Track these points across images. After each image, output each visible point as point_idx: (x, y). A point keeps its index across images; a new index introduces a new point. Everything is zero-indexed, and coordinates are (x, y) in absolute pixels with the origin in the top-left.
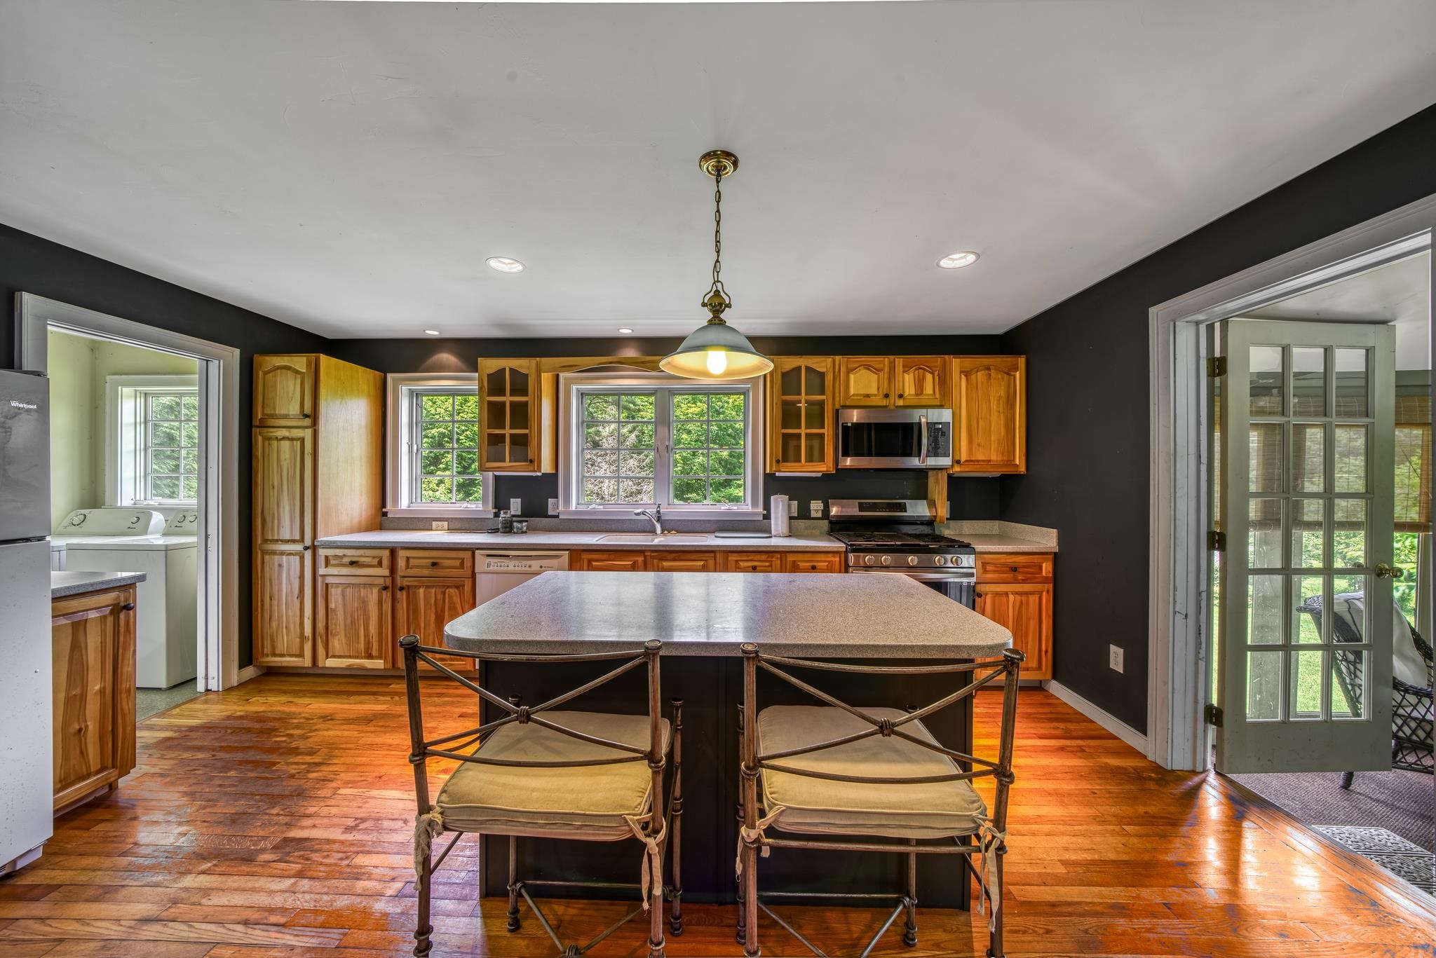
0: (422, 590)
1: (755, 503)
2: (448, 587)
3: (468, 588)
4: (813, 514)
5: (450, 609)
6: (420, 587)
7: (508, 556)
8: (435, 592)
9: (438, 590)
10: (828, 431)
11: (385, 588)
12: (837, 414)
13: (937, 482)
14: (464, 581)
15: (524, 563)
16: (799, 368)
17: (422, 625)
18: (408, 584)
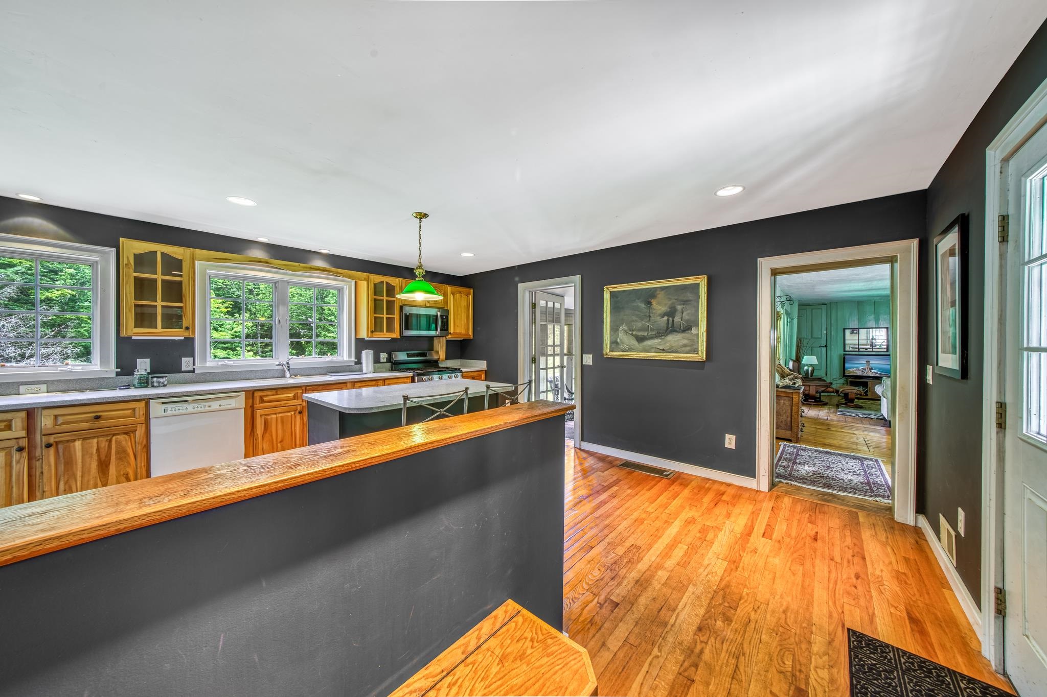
0: (78, 444)
1: (350, 355)
2: (114, 435)
3: (140, 431)
4: (382, 360)
5: (117, 453)
6: (74, 440)
7: (187, 401)
8: (98, 443)
9: (101, 439)
10: (396, 316)
11: (20, 449)
12: (401, 308)
13: (439, 342)
14: (137, 427)
15: (203, 404)
16: (382, 282)
17: (79, 474)
18: (56, 440)
